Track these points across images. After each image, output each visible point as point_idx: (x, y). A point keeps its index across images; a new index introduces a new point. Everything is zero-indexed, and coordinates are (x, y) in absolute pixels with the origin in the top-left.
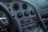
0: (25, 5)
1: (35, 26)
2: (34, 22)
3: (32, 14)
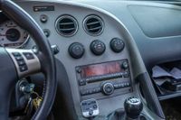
0: (96, 20)
1: (121, 87)
2: (120, 77)
3: (115, 50)
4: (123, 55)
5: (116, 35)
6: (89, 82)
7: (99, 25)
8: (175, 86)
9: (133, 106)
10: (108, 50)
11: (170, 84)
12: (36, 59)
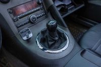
1: (41, 16)
2: (39, 10)
6: (20, 18)
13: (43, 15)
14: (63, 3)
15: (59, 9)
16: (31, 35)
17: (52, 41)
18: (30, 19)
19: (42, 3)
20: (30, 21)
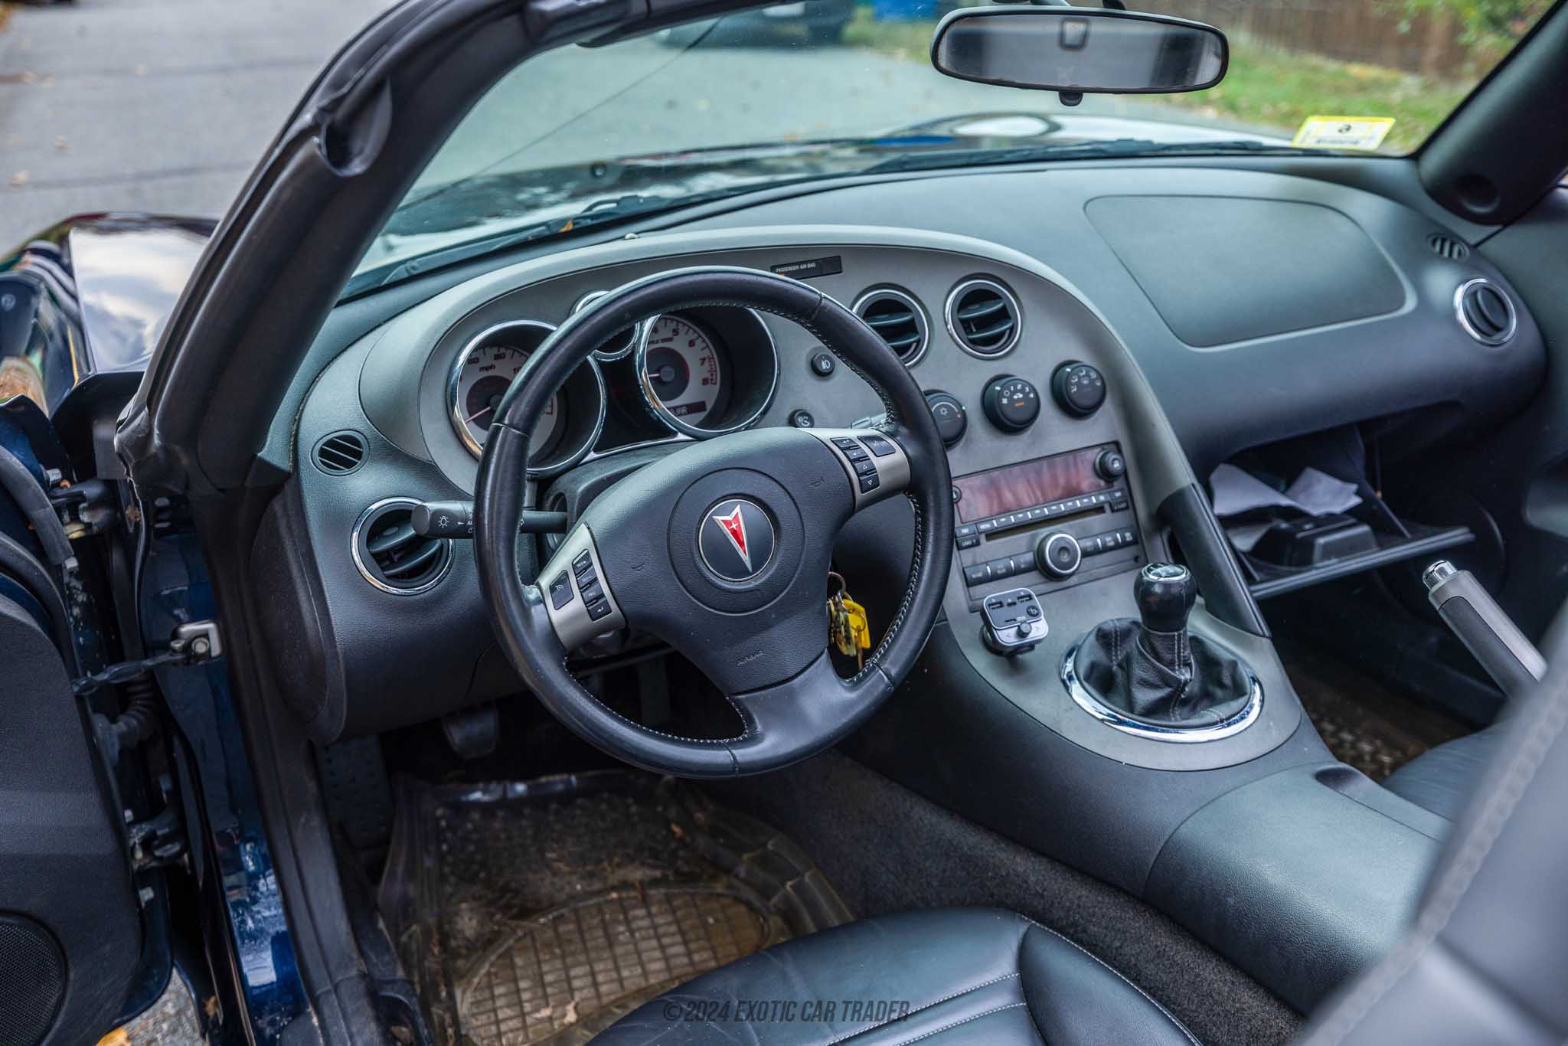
0: (994, 296)
1: (1106, 549)
2: (1099, 509)
3: (1073, 409)
4: (1102, 427)
5: (1071, 349)
6: (991, 535)
7: (1004, 315)
8: (1308, 545)
9: (1166, 585)
10: (1048, 410)
11: (1288, 536)
12: (899, 456)
13: (1118, 546)
14: (1284, 501)
15: (1245, 542)
16: (1039, 629)
17: (1153, 686)
18: (1040, 553)
19: (1125, 472)
20: (1040, 566)
